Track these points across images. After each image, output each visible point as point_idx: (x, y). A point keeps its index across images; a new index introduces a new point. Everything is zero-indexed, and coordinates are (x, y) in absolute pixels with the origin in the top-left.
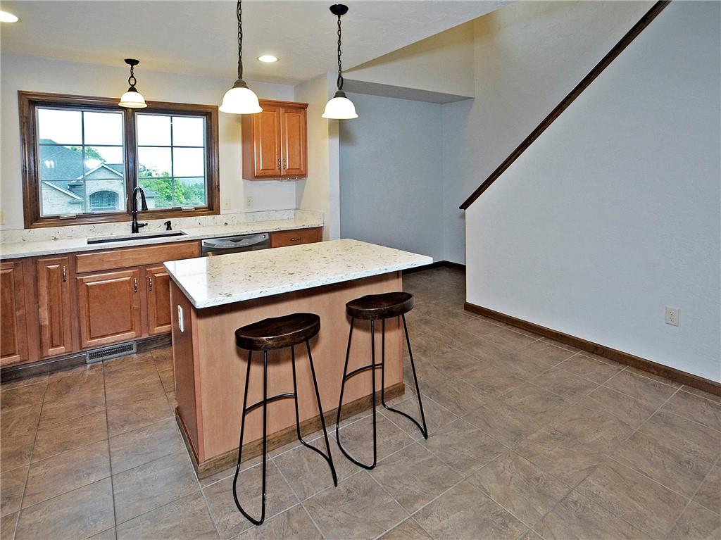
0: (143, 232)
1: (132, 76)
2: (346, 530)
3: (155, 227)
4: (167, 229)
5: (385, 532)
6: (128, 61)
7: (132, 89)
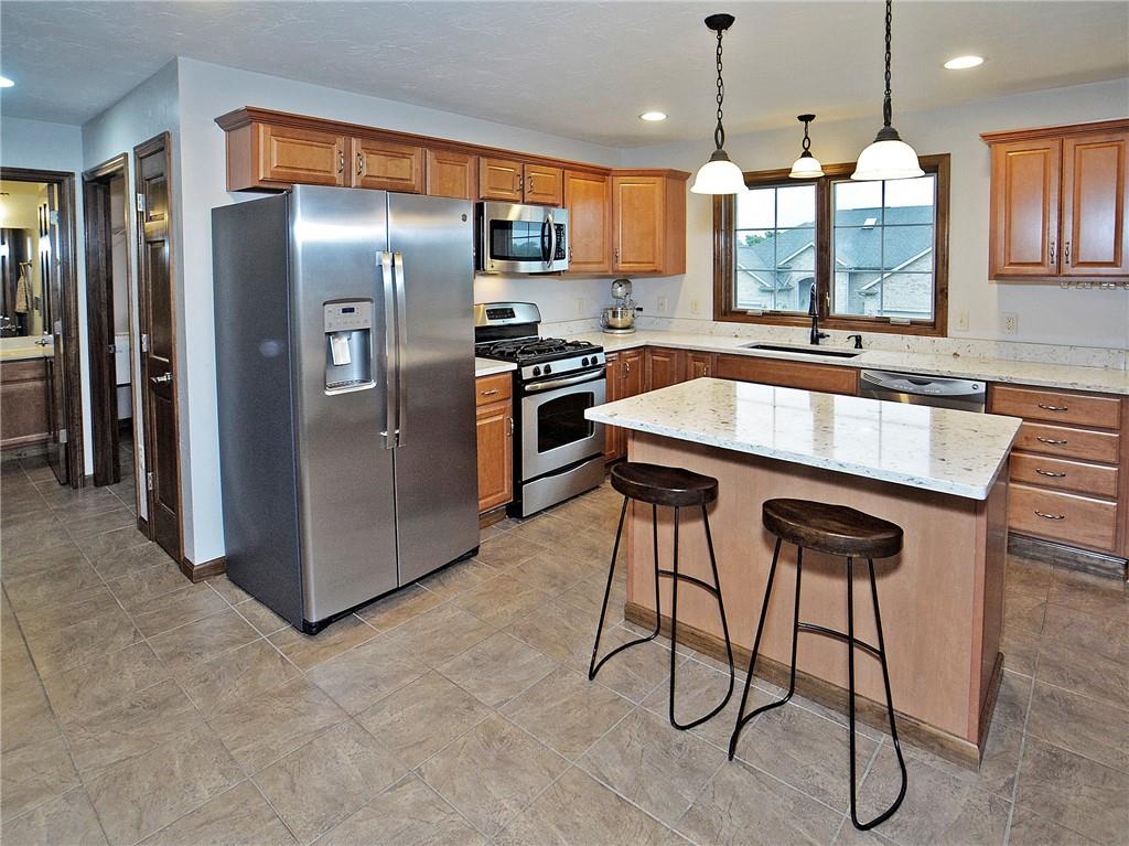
0: (824, 345)
1: (806, 137)
2: (618, 757)
3: (837, 340)
4: (856, 347)
5: (631, 801)
6: (801, 118)
7: (807, 154)
